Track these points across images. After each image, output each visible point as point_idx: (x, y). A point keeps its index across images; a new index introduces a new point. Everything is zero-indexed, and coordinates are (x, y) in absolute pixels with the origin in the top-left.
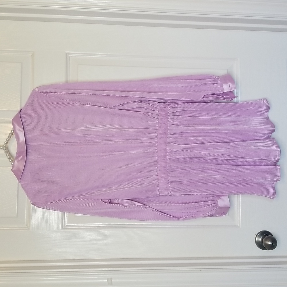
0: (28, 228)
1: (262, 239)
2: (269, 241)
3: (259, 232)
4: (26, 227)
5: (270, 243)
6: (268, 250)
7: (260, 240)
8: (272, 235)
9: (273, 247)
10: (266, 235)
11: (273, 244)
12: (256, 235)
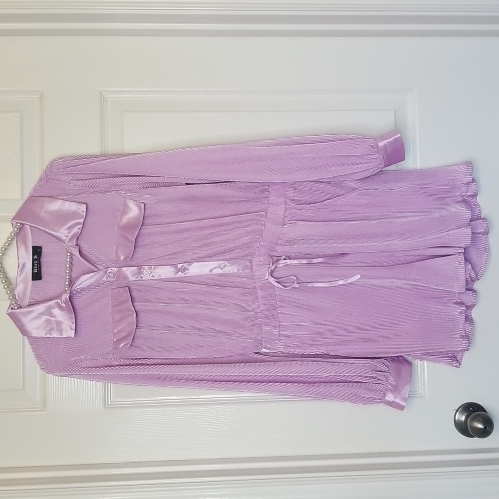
0: (44, 409)
1: (467, 417)
2: (479, 422)
3: (463, 405)
4: (40, 406)
5: (480, 426)
6: (476, 438)
7: (463, 418)
8: (486, 412)
9: (485, 433)
10: (474, 411)
11: (485, 428)
12: (455, 411)
